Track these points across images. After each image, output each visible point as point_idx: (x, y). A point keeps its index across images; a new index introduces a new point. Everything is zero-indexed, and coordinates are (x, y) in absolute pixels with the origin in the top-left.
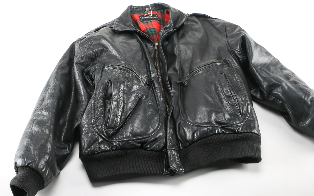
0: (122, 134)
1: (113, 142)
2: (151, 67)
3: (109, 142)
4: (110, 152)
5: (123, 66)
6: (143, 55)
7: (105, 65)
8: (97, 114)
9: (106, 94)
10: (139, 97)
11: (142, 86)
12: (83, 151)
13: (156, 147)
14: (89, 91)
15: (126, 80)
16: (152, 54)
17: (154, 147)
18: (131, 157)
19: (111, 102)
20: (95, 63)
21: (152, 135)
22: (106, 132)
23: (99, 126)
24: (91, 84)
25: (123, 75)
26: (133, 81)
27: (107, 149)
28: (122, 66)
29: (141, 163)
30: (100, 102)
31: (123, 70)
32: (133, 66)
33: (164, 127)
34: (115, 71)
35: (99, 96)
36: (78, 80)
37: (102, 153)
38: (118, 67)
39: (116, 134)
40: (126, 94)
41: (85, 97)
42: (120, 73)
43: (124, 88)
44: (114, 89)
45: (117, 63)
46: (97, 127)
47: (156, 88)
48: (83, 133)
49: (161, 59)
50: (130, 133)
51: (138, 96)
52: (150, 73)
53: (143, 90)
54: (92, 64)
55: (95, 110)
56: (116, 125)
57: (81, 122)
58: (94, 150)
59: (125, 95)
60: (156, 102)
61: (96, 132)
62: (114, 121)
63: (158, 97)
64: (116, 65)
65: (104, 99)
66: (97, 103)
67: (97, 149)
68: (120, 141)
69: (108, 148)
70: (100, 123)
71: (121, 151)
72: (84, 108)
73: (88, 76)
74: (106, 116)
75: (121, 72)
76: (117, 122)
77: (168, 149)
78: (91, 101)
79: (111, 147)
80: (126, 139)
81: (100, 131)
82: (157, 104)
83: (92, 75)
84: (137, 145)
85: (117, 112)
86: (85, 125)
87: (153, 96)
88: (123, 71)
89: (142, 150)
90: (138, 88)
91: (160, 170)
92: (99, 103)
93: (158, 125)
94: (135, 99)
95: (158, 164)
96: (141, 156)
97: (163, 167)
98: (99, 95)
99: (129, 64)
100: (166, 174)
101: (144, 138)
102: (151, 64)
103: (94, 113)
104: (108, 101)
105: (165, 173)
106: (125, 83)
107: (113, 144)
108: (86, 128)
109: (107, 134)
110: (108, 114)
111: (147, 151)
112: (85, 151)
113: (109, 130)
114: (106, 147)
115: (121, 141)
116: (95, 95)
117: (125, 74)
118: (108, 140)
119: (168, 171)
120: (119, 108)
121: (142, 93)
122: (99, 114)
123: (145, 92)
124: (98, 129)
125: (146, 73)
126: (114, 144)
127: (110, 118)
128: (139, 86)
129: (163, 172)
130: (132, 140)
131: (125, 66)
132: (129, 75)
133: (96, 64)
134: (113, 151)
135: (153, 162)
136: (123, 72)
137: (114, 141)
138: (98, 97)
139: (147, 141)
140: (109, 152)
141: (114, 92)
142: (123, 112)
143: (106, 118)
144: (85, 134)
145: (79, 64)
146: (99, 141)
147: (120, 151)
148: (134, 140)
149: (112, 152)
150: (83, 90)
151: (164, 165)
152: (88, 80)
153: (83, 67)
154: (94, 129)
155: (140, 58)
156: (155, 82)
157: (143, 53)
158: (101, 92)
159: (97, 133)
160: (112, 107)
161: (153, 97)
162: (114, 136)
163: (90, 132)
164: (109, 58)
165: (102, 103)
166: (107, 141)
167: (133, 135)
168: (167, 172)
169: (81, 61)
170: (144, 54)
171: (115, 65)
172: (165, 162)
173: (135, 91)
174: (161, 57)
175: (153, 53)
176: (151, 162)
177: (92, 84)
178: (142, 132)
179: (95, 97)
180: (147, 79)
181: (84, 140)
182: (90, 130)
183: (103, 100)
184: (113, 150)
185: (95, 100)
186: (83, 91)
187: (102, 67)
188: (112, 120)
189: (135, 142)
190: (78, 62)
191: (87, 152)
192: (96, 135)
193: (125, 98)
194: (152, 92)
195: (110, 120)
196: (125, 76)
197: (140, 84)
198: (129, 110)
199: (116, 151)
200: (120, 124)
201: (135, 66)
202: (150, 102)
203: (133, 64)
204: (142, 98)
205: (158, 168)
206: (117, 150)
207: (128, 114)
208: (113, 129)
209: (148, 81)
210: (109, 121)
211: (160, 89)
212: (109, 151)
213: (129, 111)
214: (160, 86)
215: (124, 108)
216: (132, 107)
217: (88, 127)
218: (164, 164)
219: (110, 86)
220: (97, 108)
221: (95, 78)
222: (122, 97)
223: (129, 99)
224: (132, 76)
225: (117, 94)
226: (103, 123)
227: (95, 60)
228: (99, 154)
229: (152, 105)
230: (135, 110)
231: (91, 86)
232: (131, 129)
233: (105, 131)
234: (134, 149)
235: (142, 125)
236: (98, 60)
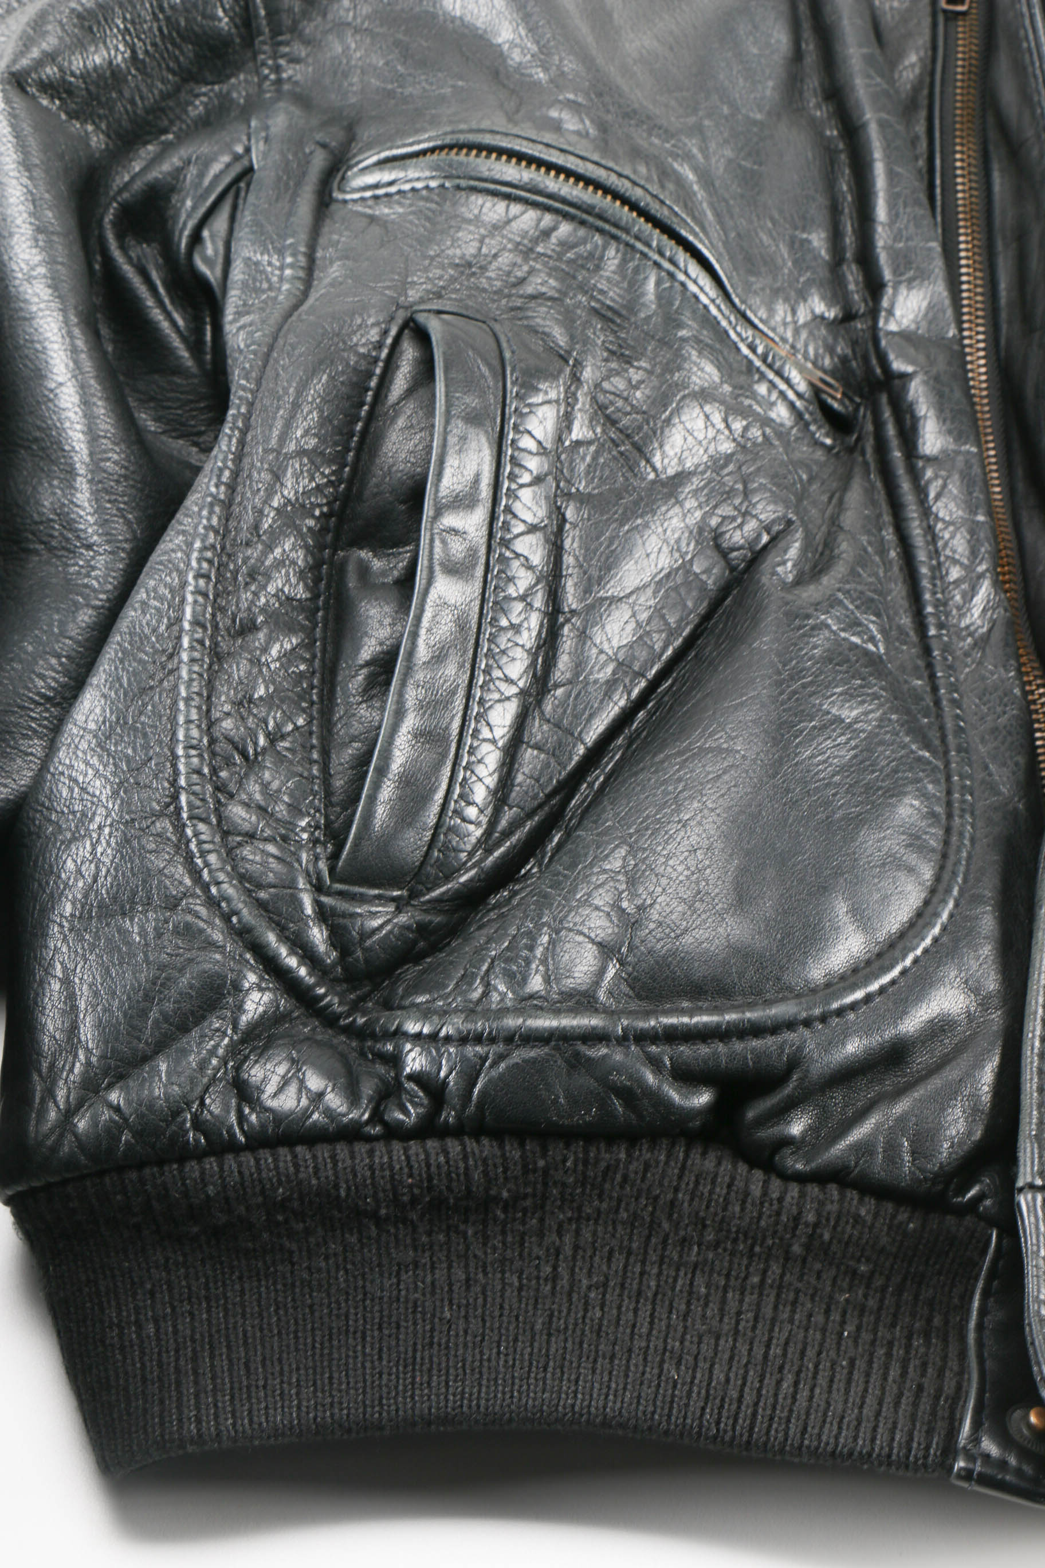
0: (509, 956)
1: (399, 1034)
2: (892, 206)
3: (349, 1030)
4: (361, 1148)
5: (571, 163)
6: (797, 55)
7: (351, 137)
8: (244, 702)
9: (350, 482)
10: (724, 553)
11: (766, 422)
12: (42, 1113)
13: (892, 1149)
14: (152, 426)
15: (598, 336)
16: (900, 55)
17: (864, 1148)
18: (587, 1235)
19: (407, 580)
20: (239, 96)
21: (853, 1006)
22: (323, 914)
23: (251, 836)
24: (177, 343)
25: (566, 277)
26: (675, 362)
27: (328, 1112)
28: (559, 170)
29: (697, 1308)
30: (279, 564)
31: (566, 216)
32: (680, 181)
33: (987, 922)
34: (477, 220)
35: (270, 493)
36: (29, 279)
37: (266, 1156)
38: (510, 172)
39: (434, 948)
40: (583, 499)
41: (100, 490)
42: (527, 253)
43: (566, 421)
44: (458, 427)
45: (500, 122)
46: (230, 854)
47: (929, 460)
48: (55, 899)
49: (1002, 126)
50: (606, 950)
51: (717, 536)
52: (874, 287)
53: (774, 477)
54: (197, 108)
55: (217, 656)
56: (446, 848)
57: (39, 779)
58: (176, 1113)
59: (570, 514)
60: (921, 626)
61: (212, 903)
62: (423, 799)
63: (938, 571)
64: (490, 150)
65: (324, 530)
66: (252, 575)
67: (214, 1105)
68: (478, 1039)
69: (334, 1101)
70: (262, 810)
71: (487, 1147)
72: (85, 617)
73: (148, 252)
74: (341, 731)
75: (547, 234)
76: (457, 813)
77: (1032, 1187)
78: (172, 542)
79: (368, 1089)
80: (557, 1012)
81: (261, 905)
82: (927, 651)
83: (196, 238)
84: (669, 1104)
85: (469, 696)
86: (85, 817)
87: (882, 552)
88: (565, 229)
89: (727, 1166)
90: (726, 447)
91: (913, 1418)
92: (269, 578)
93: (933, 891)
94: (686, 567)
95: (898, 1352)
96: (710, 1236)
97: (949, 1386)
98: (277, 477)
99: (636, 154)
100: (984, 1480)
101: (757, 1030)
102: (891, 175)
103: (210, 685)
104: (377, 564)
105: (971, 1458)
106: (588, 374)
107: (396, 1061)
108: (106, 852)
109: (338, 936)
110: (363, 711)
111: (776, 1184)
112: (69, 1114)
113: (363, 899)
114: (315, 1082)
115: (492, 1040)
116: (236, 474)
117: (597, 262)
118: (337, 1008)
119: (1005, 1439)
120: (490, 655)
121: (766, 511)
122: (268, 701)
123: (800, 499)
124: (247, 881)
125: (823, 273)
126: (415, 1061)
127: (387, 756)
128: (738, 425)
129: (949, 1450)
130: (623, 1040)
131: (600, 174)
132: (634, 286)
133: (246, 112)
134: (397, 1146)
135: (835, 1316)
136: (566, 245)
137: (412, 1027)
138: (267, 501)
139: (794, 1063)
140: (342, 1150)
141: (452, 462)
142: (539, 703)
143: (344, 757)
144: (84, 916)
145: (47, 87)
146: (240, 1008)
147: (471, 1144)
148: (642, 1038)
149: (380, 1147)
150: (86, 403)
151: (962, 1371)
152: (143, 290)
153: (97, 141)
154: (195, 874)
155: (769, 89)
156: (918, 392)
157: (807, 33)
158: (301, 453)
159: (226, 918)
160: (415, 635)
161: (887, 564)
162: (411, 972)
163: (148, 903)
164: (406, 53)
165: (301, 575)
166: (329, 1020)
167: (632, 981)
168: (990, 1447)
169: (77, 64)
170: (810, 46)
171: (480, 148)
172: (980, 1327)
173: (681, 477)
174: (1008, 94)
175: (923, 39)
176: (819, 1318)
177: (196, 346)
178: (740, 952)
179: (227, 505)
180: (831, 350)
181: (67, 982)
182: (148, 874)
183: (321, 547)
184: (394, 1133)
185: (223, 532)
186: (89, 417)
187: (319, 161)
188: (406, 781)
189: (655, 1063)
190: (39, 64)
191: (95, 1122)
192: (211, 945)
193: (571, 542)
194: (873, 503)
195: (387, 791)
196: (583, 288)
197: (754, 396)
198: (611, 685)
199: (431, 1144)
200: (487, 843)
201: (705, 178)
202: (854, 625)
203: (688, 157)
204: (766, 566)
205: (892, 1389)
206: (443, 1133)
207: (591, 736)
208: (413, 895)
209: (842, 372)
210: (372, 799)
211: (968, 483)
212: (351, 1134)
213: (608, 695)
214: (979, 445)
215: (550, 663)
216: (643, 654)
217: (127, 840)
218: (963, 1355)
219: (409, 392)
220: (248, 628)
221: (237, 273)
222: (532, 529)
223: (609, 565)
224: (663, 298)
225: (485, 490)
226: (295, 809)
227: (237, 67)
228: (230, 1160)
229: (874, 661)
230: (678, 697)
231: (178, 370)
232: (616, 906)
233: (317, 904)
234: (631, 1137)
235: (743, 871)
236: (277, 69)
